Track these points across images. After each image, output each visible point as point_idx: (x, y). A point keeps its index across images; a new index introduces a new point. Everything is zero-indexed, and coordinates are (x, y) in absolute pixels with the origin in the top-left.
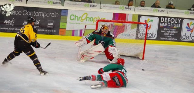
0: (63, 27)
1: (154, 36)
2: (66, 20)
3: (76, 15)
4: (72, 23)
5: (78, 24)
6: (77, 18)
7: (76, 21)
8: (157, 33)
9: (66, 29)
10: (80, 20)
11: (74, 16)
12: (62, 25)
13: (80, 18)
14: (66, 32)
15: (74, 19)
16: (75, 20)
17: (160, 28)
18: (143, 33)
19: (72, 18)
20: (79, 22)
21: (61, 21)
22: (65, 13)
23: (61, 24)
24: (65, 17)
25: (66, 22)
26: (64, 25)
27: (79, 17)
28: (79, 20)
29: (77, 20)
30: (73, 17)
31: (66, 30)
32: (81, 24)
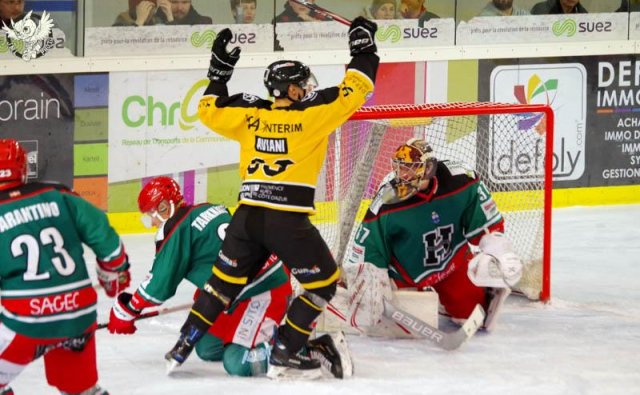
0: (92, 169)
1: (573, 166)
2: (106, 131)
3: (150, 99)
4: (139, 143)
5: (167, 142)
6: (157, 112)
7: (157, 130)
8: (582, 149)
9: (106, 176)
10: (176, 120)
11: (142, 103)
12: (83, 160)
13: (178, 112)
14: (110, 191)
15: (142, 118)
16: (150, 123)
17: (598, 121)
18: (511, 158)
19: (133, 116)
20: (173, 131)
21: (77, 138)
22: (97, 90)
23: (79, 151)
24: (94, 115)
25: (106, 141)
26: (96, 159)
27: (168, 107)
28: (171, 123)
29: (164, 123)
30: (136, 111)
31: (110, 180)
32: (186, 140)
